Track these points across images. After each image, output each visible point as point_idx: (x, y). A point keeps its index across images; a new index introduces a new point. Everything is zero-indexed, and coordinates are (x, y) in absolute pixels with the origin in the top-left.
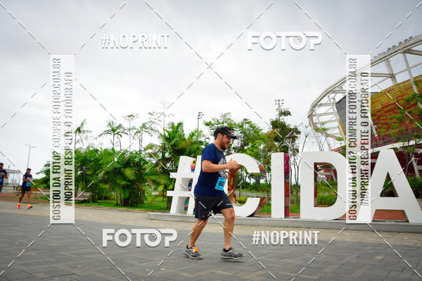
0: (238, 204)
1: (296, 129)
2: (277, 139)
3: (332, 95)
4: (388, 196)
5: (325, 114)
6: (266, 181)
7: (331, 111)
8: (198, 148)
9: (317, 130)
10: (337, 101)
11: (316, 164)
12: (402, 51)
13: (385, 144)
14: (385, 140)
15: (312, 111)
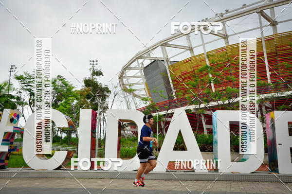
0: (46, 157)
1: (107, 88)
2: (88, 97)
3: (140, 61)
4: (182, 150)
5: (134, 77)
6: (77, 135)
7: (139, 74)
8: (7, 102)
9: (125, 90)
10: (145, 66)
11: (121, 121)
13: (182, 105)
14: (182, 103)
15: (123, 73)
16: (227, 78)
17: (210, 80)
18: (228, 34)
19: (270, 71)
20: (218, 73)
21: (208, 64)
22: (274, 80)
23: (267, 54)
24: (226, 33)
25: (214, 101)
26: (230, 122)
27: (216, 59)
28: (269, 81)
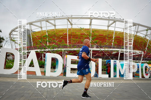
1: (3, 38)
5: (16, 35)
9: (11, 40)
11: (7, 53)
12: (46, 21)
14: (35, 48)
15: (11, 32)
16: (53, 41)
17: (47, 41)
18: (56, 25)
19: (69, 40)
20: (50, 38)
21: (47, 35)
22: (70, 44)
23: (68, 34)
24: (55, 24)
25: (47, 49)
26: (52, 57)
27: (50, 33)
28: (68, 44)
